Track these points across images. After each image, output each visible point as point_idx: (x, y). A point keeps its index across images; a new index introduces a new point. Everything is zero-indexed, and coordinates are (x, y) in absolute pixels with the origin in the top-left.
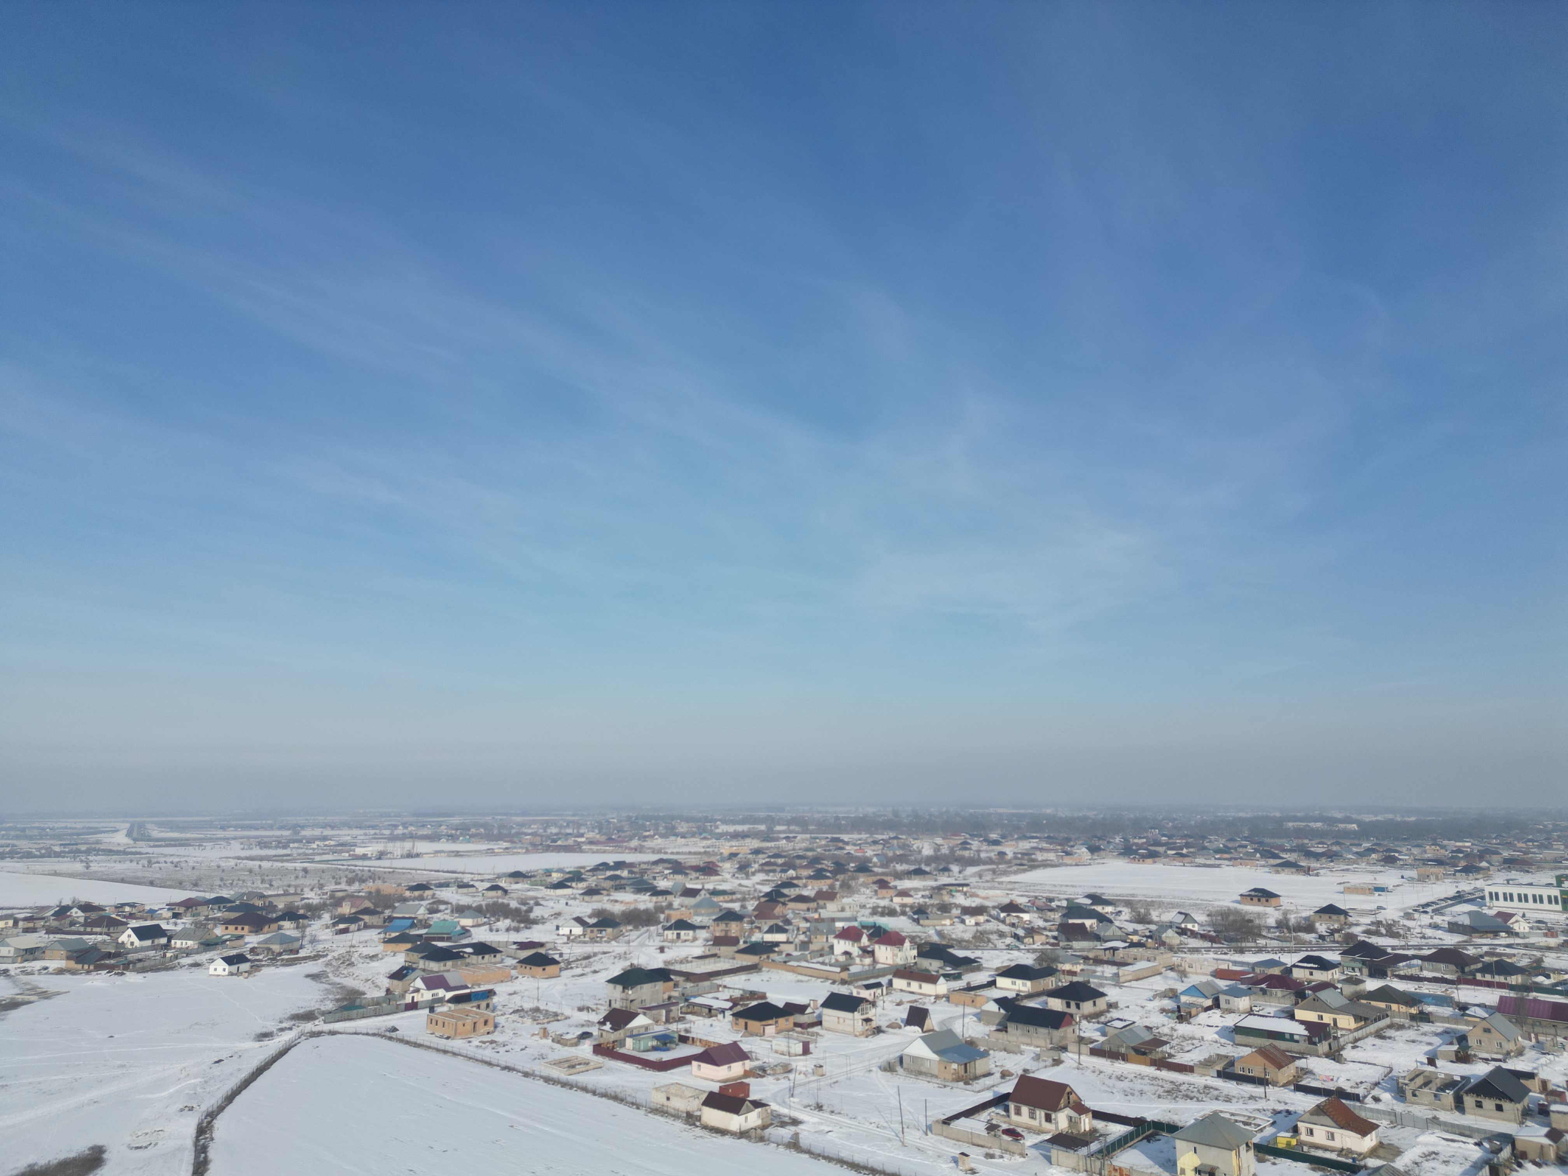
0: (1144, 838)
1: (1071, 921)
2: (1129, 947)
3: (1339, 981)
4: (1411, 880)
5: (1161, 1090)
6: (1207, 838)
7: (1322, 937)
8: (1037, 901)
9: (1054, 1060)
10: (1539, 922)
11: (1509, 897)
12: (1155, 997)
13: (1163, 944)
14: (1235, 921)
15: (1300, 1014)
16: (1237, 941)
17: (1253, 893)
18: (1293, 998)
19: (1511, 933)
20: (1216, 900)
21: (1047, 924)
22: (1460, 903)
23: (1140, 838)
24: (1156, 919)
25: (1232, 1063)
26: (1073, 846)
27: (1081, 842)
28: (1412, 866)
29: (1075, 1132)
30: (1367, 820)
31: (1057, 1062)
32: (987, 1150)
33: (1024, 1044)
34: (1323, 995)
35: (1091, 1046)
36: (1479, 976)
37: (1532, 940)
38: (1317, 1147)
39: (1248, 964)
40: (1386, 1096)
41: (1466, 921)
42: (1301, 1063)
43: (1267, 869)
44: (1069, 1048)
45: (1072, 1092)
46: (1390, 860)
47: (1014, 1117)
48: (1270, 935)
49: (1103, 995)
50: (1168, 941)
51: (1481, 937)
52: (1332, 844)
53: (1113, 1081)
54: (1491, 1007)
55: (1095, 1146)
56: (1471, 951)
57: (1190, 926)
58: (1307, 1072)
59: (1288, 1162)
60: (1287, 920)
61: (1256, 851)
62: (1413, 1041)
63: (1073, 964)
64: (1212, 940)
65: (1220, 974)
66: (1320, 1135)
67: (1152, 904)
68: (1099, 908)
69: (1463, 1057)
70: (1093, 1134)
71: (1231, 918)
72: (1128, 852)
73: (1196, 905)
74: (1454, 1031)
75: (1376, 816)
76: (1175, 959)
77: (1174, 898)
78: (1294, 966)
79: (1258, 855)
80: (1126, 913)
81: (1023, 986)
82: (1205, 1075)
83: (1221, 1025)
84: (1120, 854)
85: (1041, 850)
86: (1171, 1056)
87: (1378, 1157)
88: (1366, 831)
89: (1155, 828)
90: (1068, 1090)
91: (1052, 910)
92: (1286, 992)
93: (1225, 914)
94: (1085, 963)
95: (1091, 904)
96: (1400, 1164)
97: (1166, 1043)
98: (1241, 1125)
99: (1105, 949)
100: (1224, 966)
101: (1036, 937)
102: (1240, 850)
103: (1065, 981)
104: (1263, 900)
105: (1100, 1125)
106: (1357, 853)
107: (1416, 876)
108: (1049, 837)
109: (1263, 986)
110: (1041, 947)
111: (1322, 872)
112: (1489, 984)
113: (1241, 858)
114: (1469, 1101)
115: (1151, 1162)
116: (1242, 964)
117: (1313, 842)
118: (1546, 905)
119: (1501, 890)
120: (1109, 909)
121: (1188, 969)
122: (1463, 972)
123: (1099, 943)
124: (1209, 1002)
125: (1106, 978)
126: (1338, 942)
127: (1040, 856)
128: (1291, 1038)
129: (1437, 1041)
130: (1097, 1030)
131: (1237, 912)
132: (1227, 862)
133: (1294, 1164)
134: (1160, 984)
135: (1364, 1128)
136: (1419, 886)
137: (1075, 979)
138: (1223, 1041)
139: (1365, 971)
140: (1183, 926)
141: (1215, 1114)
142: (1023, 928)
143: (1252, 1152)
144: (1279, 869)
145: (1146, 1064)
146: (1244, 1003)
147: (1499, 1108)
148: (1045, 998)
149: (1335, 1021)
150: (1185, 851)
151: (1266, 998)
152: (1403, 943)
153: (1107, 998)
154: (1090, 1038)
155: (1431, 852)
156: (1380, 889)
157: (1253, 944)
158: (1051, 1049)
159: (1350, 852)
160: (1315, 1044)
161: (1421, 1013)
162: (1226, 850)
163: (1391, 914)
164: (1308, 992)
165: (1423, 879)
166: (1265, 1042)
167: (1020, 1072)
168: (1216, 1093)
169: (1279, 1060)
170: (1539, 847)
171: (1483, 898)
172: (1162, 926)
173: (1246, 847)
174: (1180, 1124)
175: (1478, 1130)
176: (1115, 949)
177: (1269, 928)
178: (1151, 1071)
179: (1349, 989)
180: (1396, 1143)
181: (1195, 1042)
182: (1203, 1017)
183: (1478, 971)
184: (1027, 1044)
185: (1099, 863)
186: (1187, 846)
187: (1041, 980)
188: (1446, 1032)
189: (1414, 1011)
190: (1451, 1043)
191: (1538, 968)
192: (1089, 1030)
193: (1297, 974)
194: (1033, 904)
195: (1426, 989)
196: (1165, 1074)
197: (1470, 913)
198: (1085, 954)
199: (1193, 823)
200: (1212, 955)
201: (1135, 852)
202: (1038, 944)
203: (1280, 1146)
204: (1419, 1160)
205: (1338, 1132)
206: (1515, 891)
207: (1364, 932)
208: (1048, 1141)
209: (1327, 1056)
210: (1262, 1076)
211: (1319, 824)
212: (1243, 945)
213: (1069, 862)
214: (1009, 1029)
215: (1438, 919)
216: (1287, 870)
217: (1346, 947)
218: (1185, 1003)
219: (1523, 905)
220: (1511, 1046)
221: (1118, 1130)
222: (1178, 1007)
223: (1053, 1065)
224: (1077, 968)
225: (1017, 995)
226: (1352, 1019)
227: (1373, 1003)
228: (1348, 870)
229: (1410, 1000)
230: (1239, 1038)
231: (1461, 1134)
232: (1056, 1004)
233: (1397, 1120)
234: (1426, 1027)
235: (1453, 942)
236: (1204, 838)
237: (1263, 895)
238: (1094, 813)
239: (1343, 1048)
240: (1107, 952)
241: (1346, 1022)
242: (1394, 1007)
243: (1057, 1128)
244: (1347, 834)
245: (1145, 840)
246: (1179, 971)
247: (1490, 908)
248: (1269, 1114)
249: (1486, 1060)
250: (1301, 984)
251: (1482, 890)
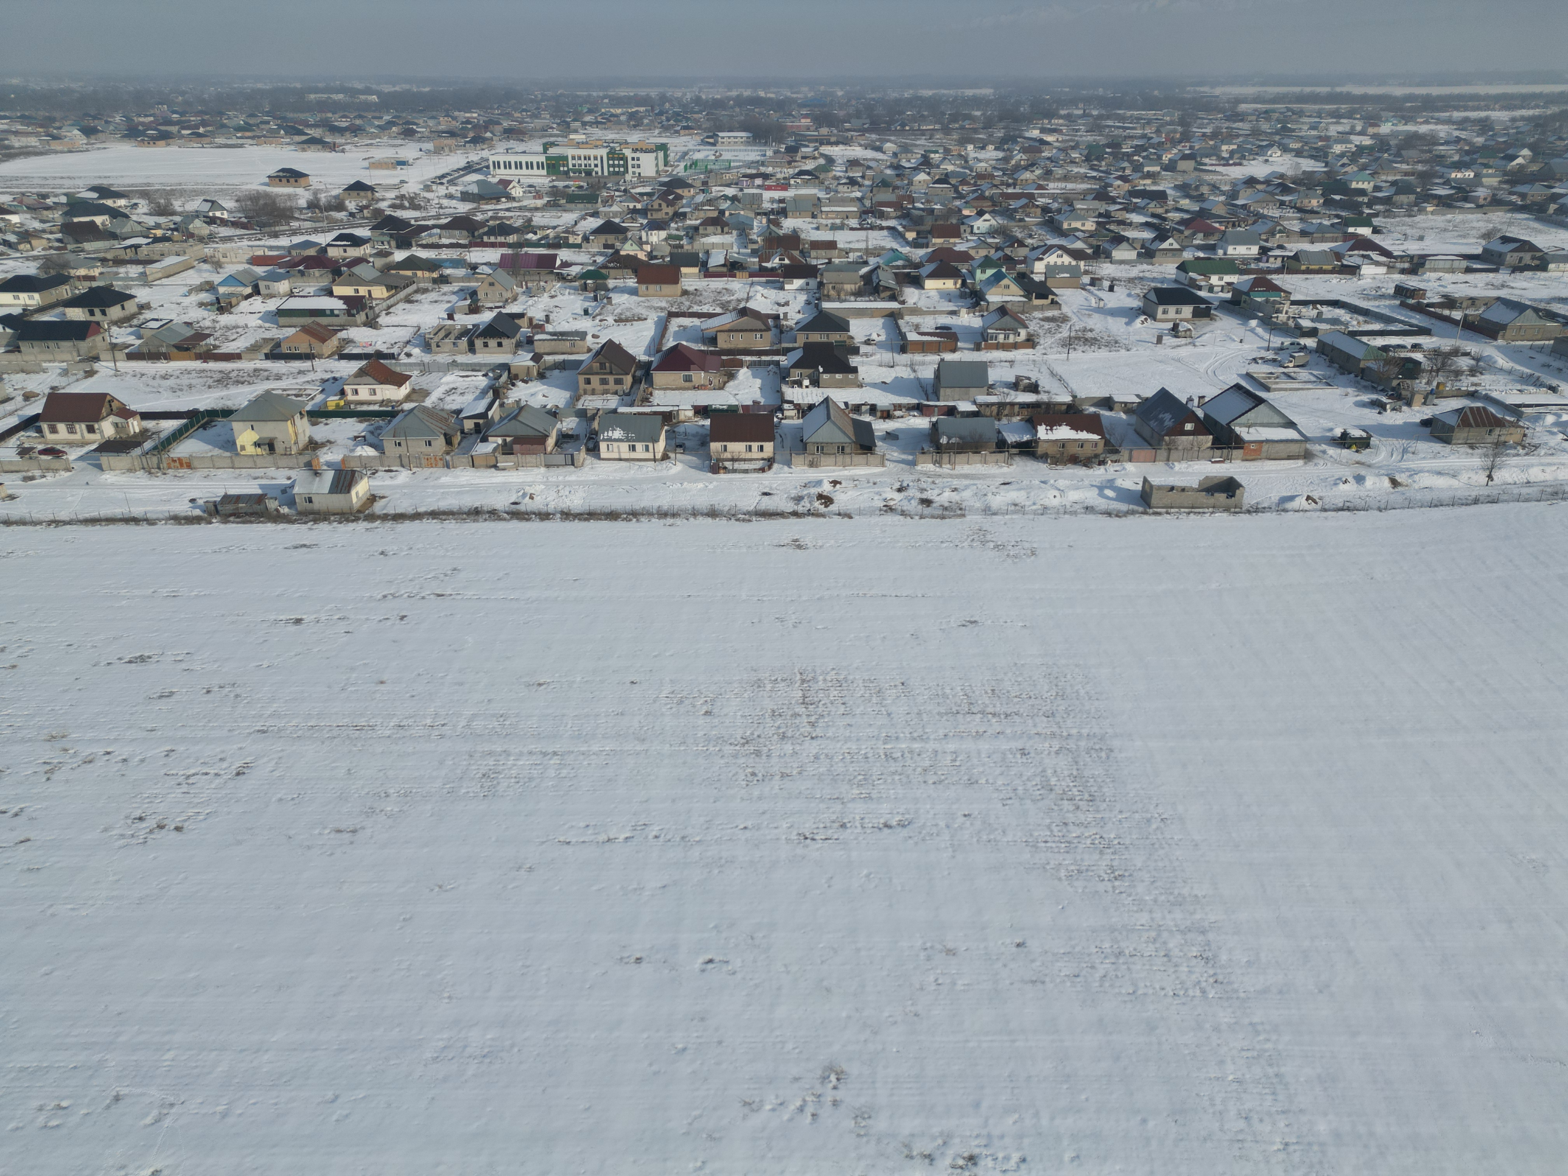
0: (150, 116)
1: (76, 220)
2: (153, 243)
3: (371, 256)
4: (428, 152)
5: (210, 381)
6: (225, 114)
7: (352, 215)
8: (25, 198)
9: (86, 372)
10: (530, 186)
11: (507, 165)
12: (190, 292)
13: (191, 235)
14: (265, 204)
15: (338, 290)
16: (270, 225)
17: (281, 174)
18: (330, 276)
19: (510, 198)
20: (243, 184)
21: (46, 226)
22: (470, 173)
23: (146, 116)
24: (179, 209)
25: (278, 345)
26: (60, 128)
27: (69, 122)
28: (429, 139)
29: (124, 436)
30: (386, 91)
31: (90, 373)
32: (24, 474)
33: (45, 361)
34: (357, 270)
35: (127, 351)
36: (485, 239)
37: (525, 203)
38: (362, 403)
39: (283, 248)
40: (416, 351)
41: (474, 189)
42: (343, 334)
43: (293, 147)
44: (101, 357)
45: (113, 399)
46: (409, 133)
47: (50, 436)
48: (302, 217)
49: (131, 297)
50: (196, 232)
51: (487, 204)
52: (355, 117)
53: (159, 381)
54: (494, 264)
55: (148, 445)
56: (479, 217)
57: (218, 214)
58: (348, 341)
59: (339, 420)
60: (318, 200)
61: (280, 127)
62: (436, 302)
63: (89, 268)
64: (244, 226)
65: (256, 261)
66: (364, 393)
67: (172, 192)
68: (109, 202)
69: (474, 309)
70: (145, 434)
71: (262, 202)
72: (133, 133)
73: (222, 190)
74: (468, 288)
75: (394, 86)
76: (208, 250)
77: (197, 184)
78: (329, 245)
79: (282, 132)
80: (143, 206)
81: (30, 299)
82: (253, 360)
83: (263, 310)
84: (124, 136)
85: (16, 133)
86: (216, 347)
87: (412, 401)
88: (387, 102)
89: (162, 104)
90: (108, 398)
91: (48, 208)
92: (323, 271)
93: (255, 198)
94: (103, 266)
95: (99, 198)
96: (428, 402)
97: (209, 336)
98: (293, 398)
99: (125, 248)
100: (260, 253)
101: (35, 242)
102: (263, 126)
103: (82, 288)
104: (292, 180)
105: (150, 424)
106: (379, 127)
107: (432, 149)
108: (23, 117)
109: (301, 268)
110: (43, 253)
111: (347, 147)
112: (493, 245)
113: (264, 136)
114: (479, 343)
115: (210, 447)
116: (278, 248)
117: (337, 116)
118: (535, 171)
119: (502, 159)
120: (122, 202)
121: (223, 260)
122: (473, 236)
123: (116, 242)
124: (249, 290)
125: (132, 279)
126: (367, 218)
127: (16, 142)
128: (332, 313)
129: (454, 298)
130: (131, 334)
131: (267, 195)
132: (250, 141)
133: (344, 420)
134: (194, 278)
135: (399, 380)
136: (435, 158)
137: (94, 284)
138: (267, 325)
139: (393, 243)
140: (211, 214)
141: (268, 392)
142: (14, 233)
143: (305, 419)
144: (305, 146)
145: (191, 359)
146: (283, 286)
147: (500, 345)
148: (61, 309)
149: (369, 292)
150: (201, 130)
151: (305, 278)
152: (424, 215)
153: (136, 300)
154: (124, 344)
155: (444, 123)
156: (402, 163)
157: (286, 228)
158: (80, 361)
159: (372, 125)
160: (354, 315)
161: (441, 276)
162: (247, 127)
163: (412, 187)
164: (344, 269)
165: (438, 151)
166: (308, 320)
167: (47, 391)
168: (266, 374)
169: (322, 335)
170: (531, 117)
171: (488, 167)
172: (187, 216)
173: (268, 123)
174: (234, 408)
175: (485, 365)
176: (136, 247)
177: (301, 209)
178: (198, 364)
179: (380, 262)
180: (425, 387)
181: (239, 330)
182: (244, 305)
183: (485, 234)
184: (50, 361)
185: (99, 149)
186: (204, 124)
187: (53, 291)
188: (461, 290)
189: (435, 275)
190: (465, 299)
191: (528, 227)
192: (122, 335)
193: (333, 253)
194: (21, 202)
195: (445, 254)
196: (212, 365)
197: (478, 182)
198: (102, 255)
199: (206, 96)
200: (245, 243)
201: (143, 133)
202: (39, 248)
203: (330, 409)
204: (442, 396)
205: (378, 388)
206: (513, 159)
207: (390, 206)
208: (95, 450)
209: (365, 325)
210: (308, 351)
211: (341, 96)
212: (277, 228)
213: (59, 148)
214: (22, 349)
215: (452, 190)
216: (313, 147)
217: (374, 222)
218: (224, 294)
219: (519, 171)
220: (509, 295)
221: (169, 426)
222: (217, 299)
223: (86, 377)
224: (96, 272)
225: (24, 310)
226: (384, 289)
227: (402, 272)
228: (371, 144)
229: (432, 265)
230: (283, 320)
231: (473, 370)
232: (77, 314)
233: (425, 369)
234: (446, 288)
235: (465, 210)
236: (221, 114)
237: (291, 176)
238: (80, 84)
239: (378, 316)
240: (128, 250)
241: (380, 292)
242: (419, 273)
243: (102, 436)
244: (368, 106)
245: (152, 119)
246: (213, 263)
247: (494, 176)
248: (318, 383)
249: (491, 309)
250: (337, 262)
251: (487, 160)
